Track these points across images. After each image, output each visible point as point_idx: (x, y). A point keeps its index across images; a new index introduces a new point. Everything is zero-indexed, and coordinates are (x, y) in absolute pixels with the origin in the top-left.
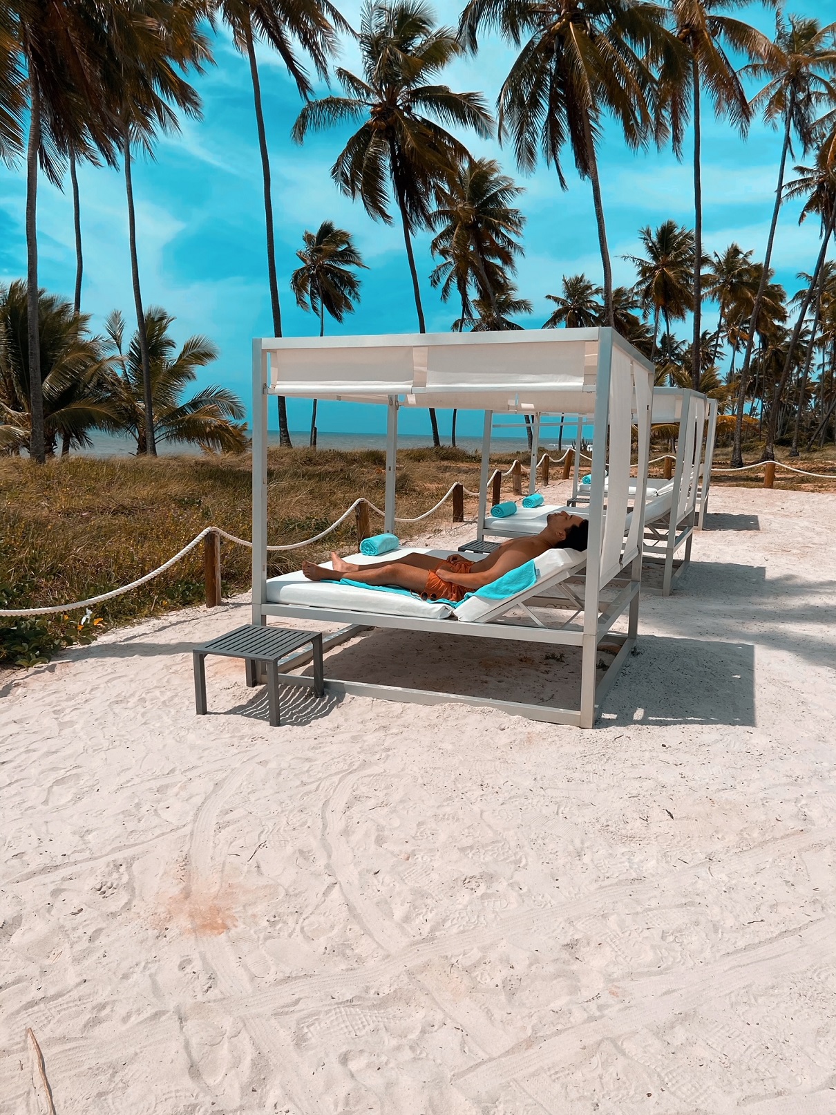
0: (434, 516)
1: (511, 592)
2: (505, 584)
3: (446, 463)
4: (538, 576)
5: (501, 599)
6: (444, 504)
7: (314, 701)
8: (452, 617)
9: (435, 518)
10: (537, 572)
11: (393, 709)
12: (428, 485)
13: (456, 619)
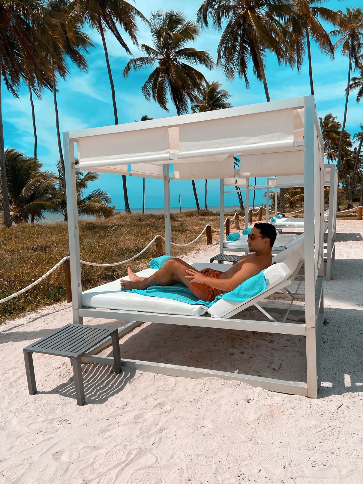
0: (198, 242)
1: (249, 296)
2: (244, 290)
3: (203, 217)
4: (268, 284)
5: (242, 302)
6: (202, 236)
7: (114, 377)
8: (207, 314)
9: (198, 243)
10: (267, 281)
11: (169, 382)
12: (195, 227)
13: (210, 316)
